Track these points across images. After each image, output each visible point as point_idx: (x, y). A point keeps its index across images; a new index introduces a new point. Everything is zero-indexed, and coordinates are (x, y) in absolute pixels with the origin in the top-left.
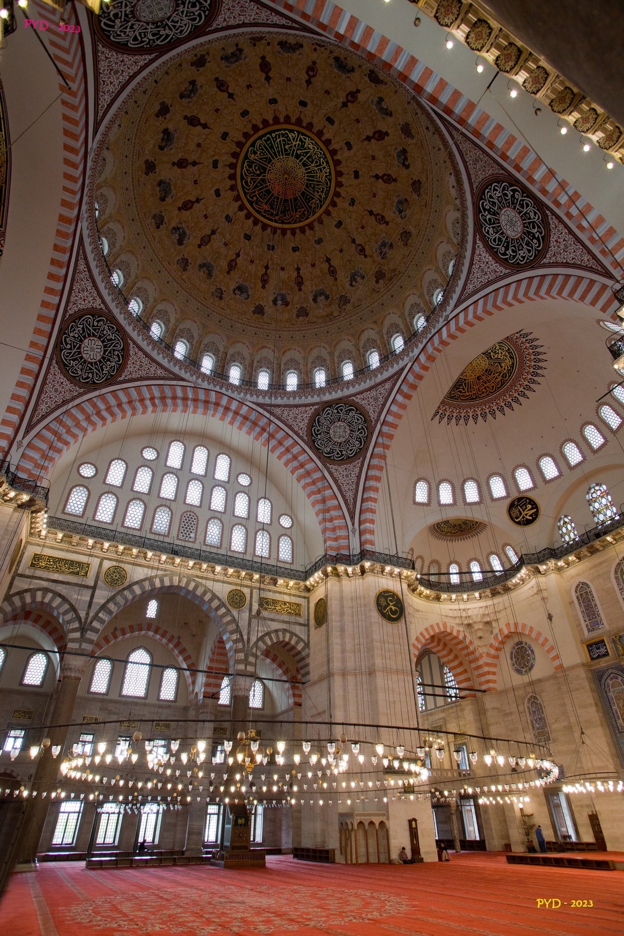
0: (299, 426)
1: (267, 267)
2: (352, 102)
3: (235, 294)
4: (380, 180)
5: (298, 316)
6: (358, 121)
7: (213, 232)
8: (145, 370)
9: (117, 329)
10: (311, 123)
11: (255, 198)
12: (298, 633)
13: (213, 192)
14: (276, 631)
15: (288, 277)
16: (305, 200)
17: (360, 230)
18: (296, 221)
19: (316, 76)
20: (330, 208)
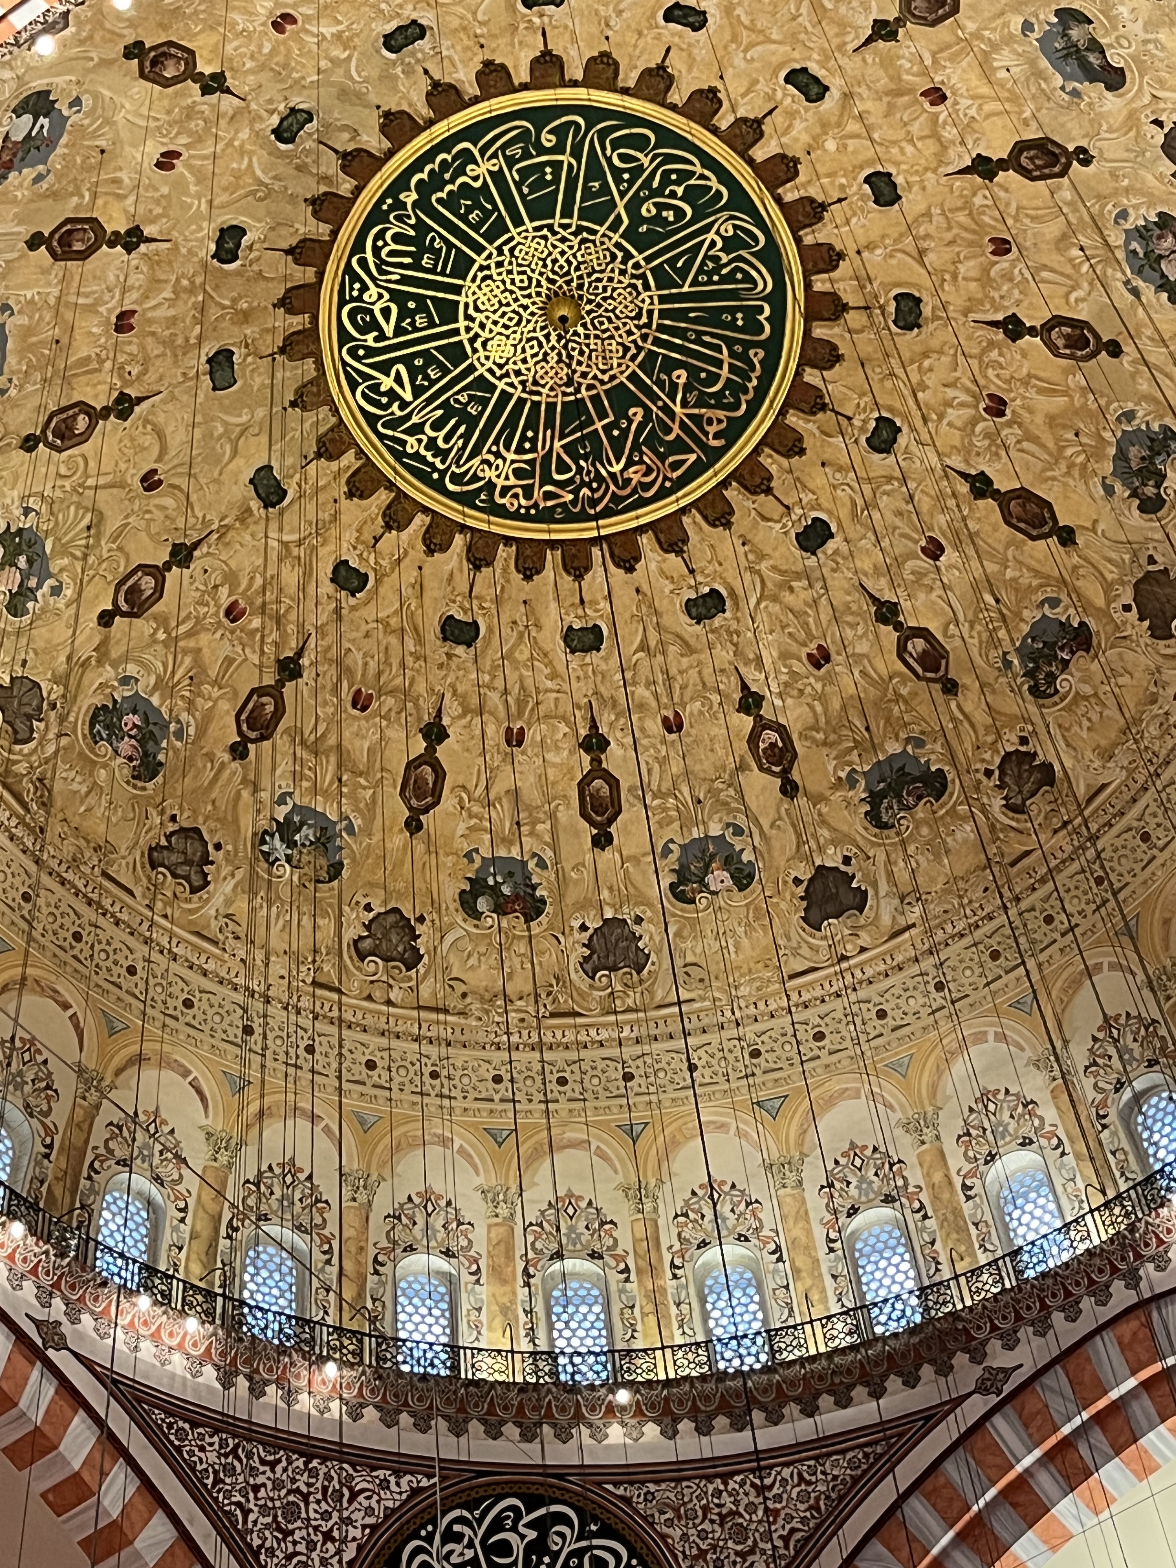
1: (214, 84)
2: (753, 739)
4: (420, 746)
6: (673, 725)
10: (728, 525)
15: (116, 181)
16: (425, 354)
17: (224, 597)
18: (356, 278)
19: (900, 656)
20: (349, 459)
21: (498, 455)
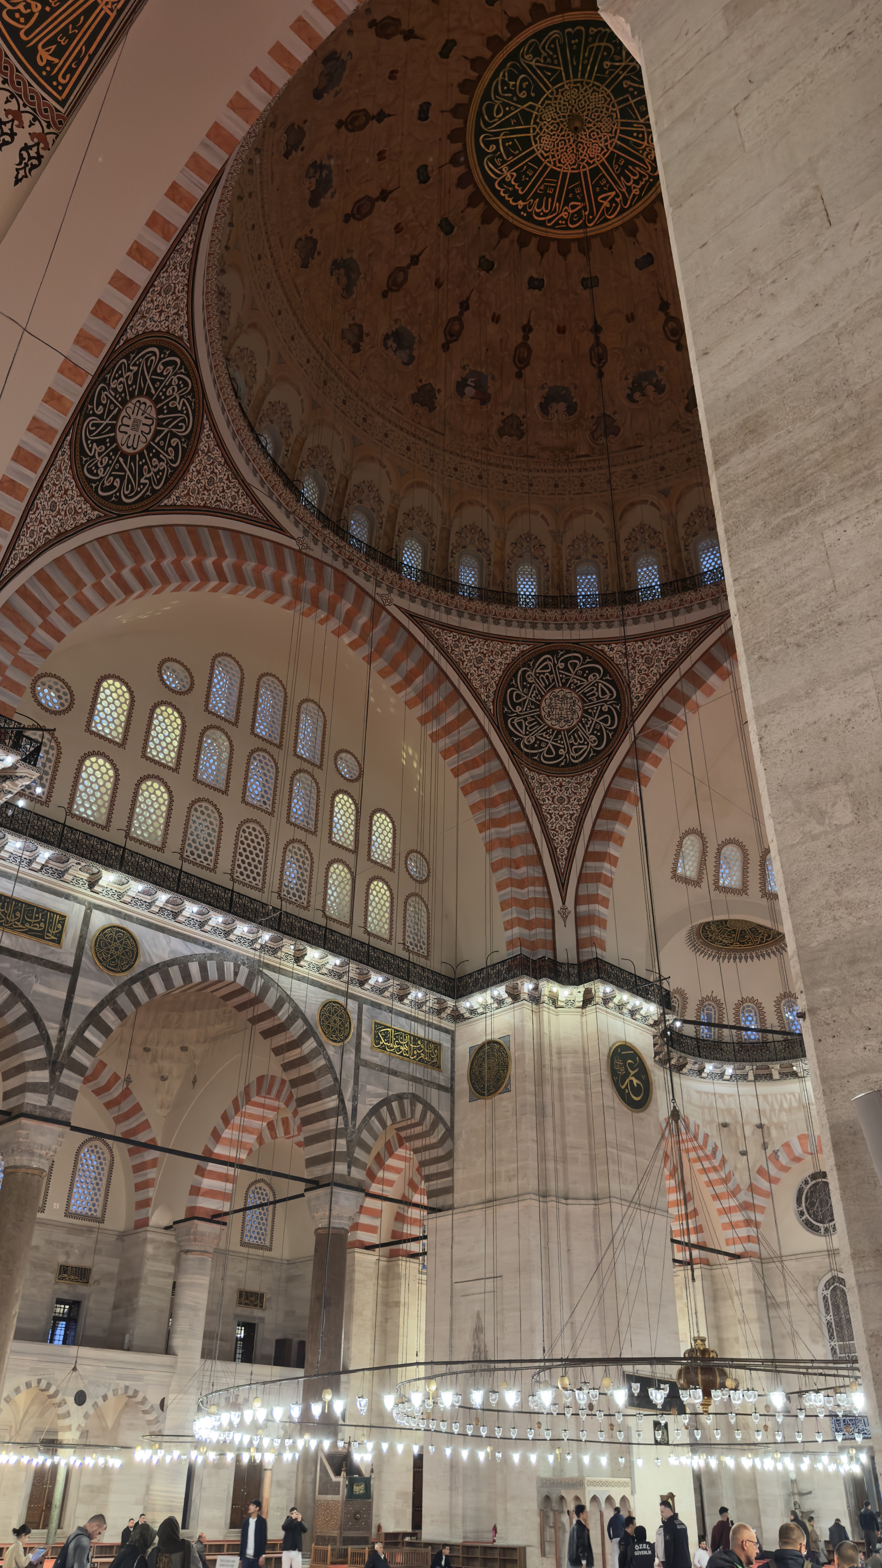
0: (482, 680)
1: (464, 306)
3: (386, 348)
5: (501, 433)
7: (384, 195)
8: (215, 493)
9: (192, 390)
11: (493, 148)
12: (434, 1104)
13: (415, 106)
14: (400, 1097)
15: (502, 340)
16: (594, 187)
18: (557, 223)
20: (639, 222)
21: (644, 150)
